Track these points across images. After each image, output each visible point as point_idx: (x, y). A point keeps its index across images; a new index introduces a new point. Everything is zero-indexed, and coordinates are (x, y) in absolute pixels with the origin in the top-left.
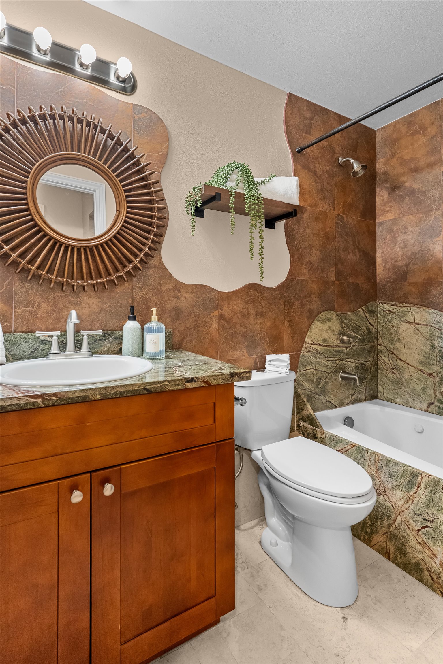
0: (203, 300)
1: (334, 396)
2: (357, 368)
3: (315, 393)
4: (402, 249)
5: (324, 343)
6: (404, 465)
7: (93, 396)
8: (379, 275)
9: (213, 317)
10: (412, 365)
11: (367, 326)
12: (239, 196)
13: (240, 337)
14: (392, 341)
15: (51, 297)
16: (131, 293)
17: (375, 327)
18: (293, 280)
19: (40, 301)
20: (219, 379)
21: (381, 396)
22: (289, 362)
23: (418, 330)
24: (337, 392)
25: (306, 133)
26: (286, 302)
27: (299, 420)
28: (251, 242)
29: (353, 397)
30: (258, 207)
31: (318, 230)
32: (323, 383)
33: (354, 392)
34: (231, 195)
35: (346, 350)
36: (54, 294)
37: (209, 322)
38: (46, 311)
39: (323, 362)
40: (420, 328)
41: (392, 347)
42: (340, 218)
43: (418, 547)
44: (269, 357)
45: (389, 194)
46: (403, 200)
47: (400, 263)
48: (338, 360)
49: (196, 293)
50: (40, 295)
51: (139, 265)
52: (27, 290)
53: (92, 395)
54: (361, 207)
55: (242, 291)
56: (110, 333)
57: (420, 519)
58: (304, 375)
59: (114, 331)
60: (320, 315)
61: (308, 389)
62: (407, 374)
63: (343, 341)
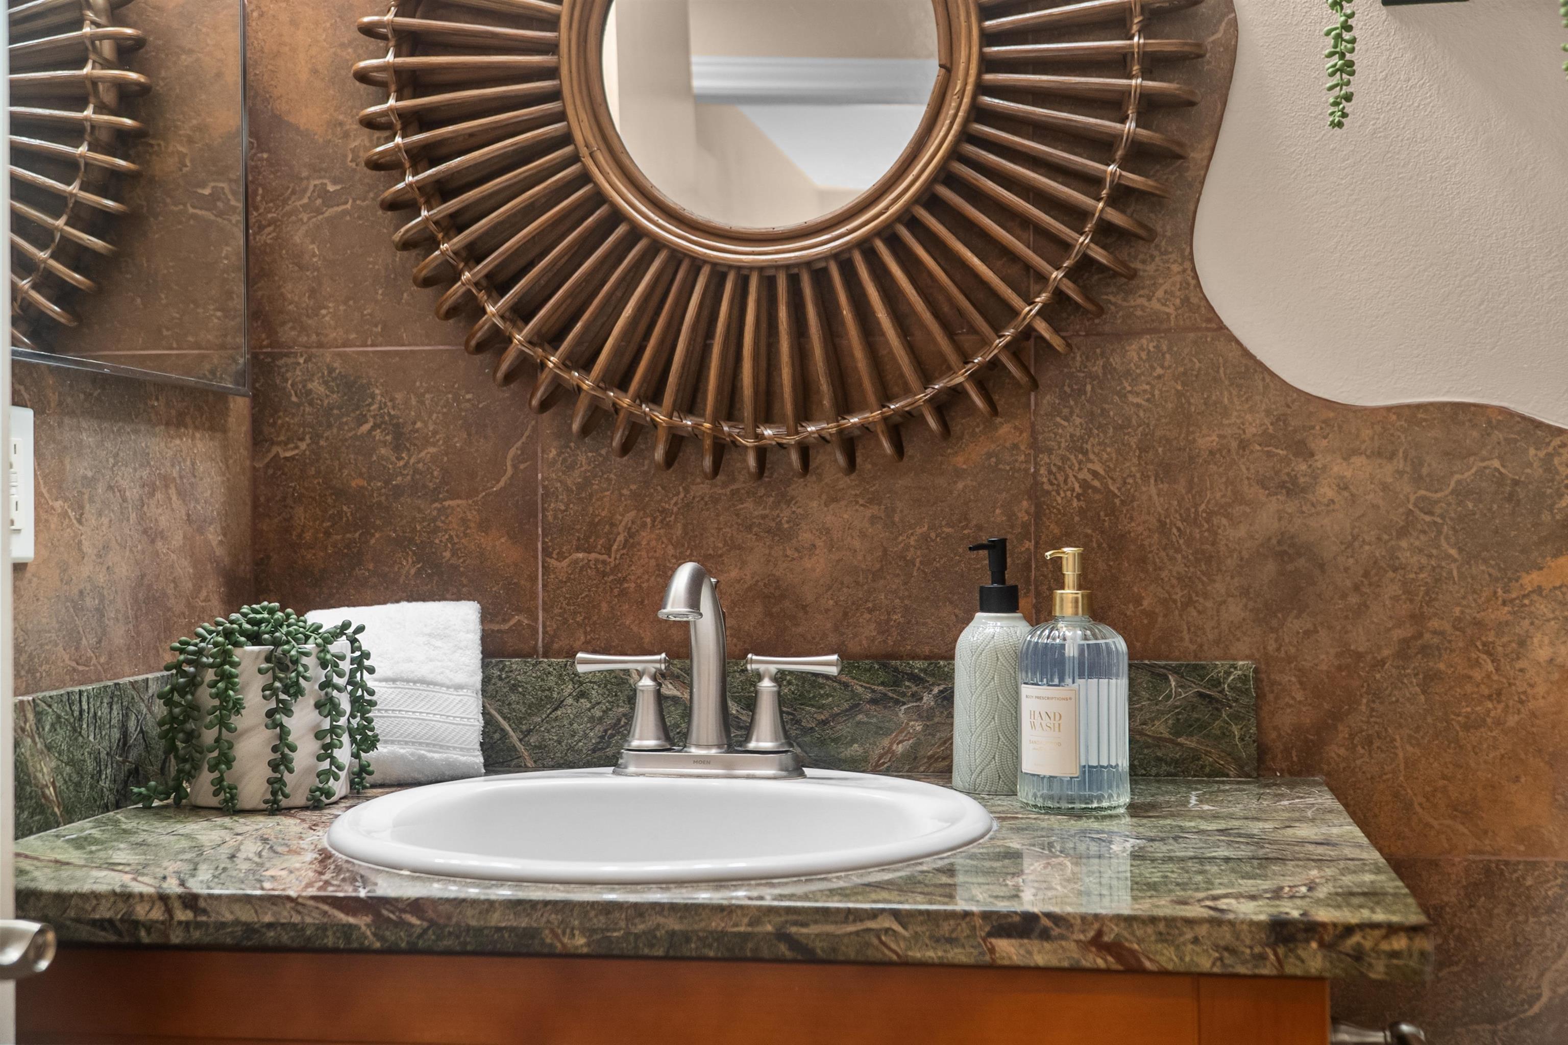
0: (1462, 493)
7: (556, 935)
9: (1535, 597)
15: (676, 504)
16: (1026, 470)
19: (633, 523)
20: (1196, 941)
36: (687, 490)
37: (1507, 623)
38: (658, 565)
49: (1413, 453)
50: (635, 495)
51: (1042, 327)
52: (585, 478)
53: (552, 931)
56: (921, 670)
59: (942, 663)
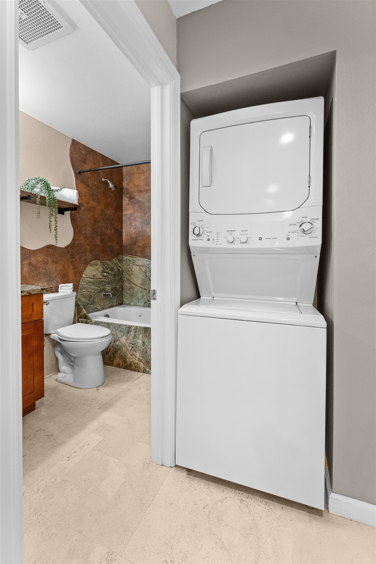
1: (99, 305)
2: (112, 289)
3: (88, 304)
4: (134, 229)
5: (93, 277)
6: (126, 325)
8: (124, 241)
9: (24, 264)
10: (138, 285)
11: (117, 268)
12: (42, 198)
13: (42, 275)
14: (130, 275)
17: (122, 268)
18: (75, 243)
20: (36, 291)
21: (125, 303)
22: (72, 287)
23: (141, 269)
24: (100, 302)
25: (83, 163)
26: (71, 255)
27: (79, 318)
28: (50, 223)
29: (110, 305)
30: (54, 205)
31: (90, 216)
32: (93, 298)
33: (110, 302)
34: (37, 197)
35: (106, 280)
39: (92, 287)
40: (142, 268)
41: (130, 278)
42: (102, 210)
43: (131, 357)
44: (60, 286)
45: (129, 200)
46: (135, 205)
47: (134, 236)
48: (101, 286)
54: (115, 206)
55: (43, 249)
57: (131, 345)
58: (82, 294)
60: (91, 262)
61: (84, 302)
62: (136, 290)
63: (104, 276)
